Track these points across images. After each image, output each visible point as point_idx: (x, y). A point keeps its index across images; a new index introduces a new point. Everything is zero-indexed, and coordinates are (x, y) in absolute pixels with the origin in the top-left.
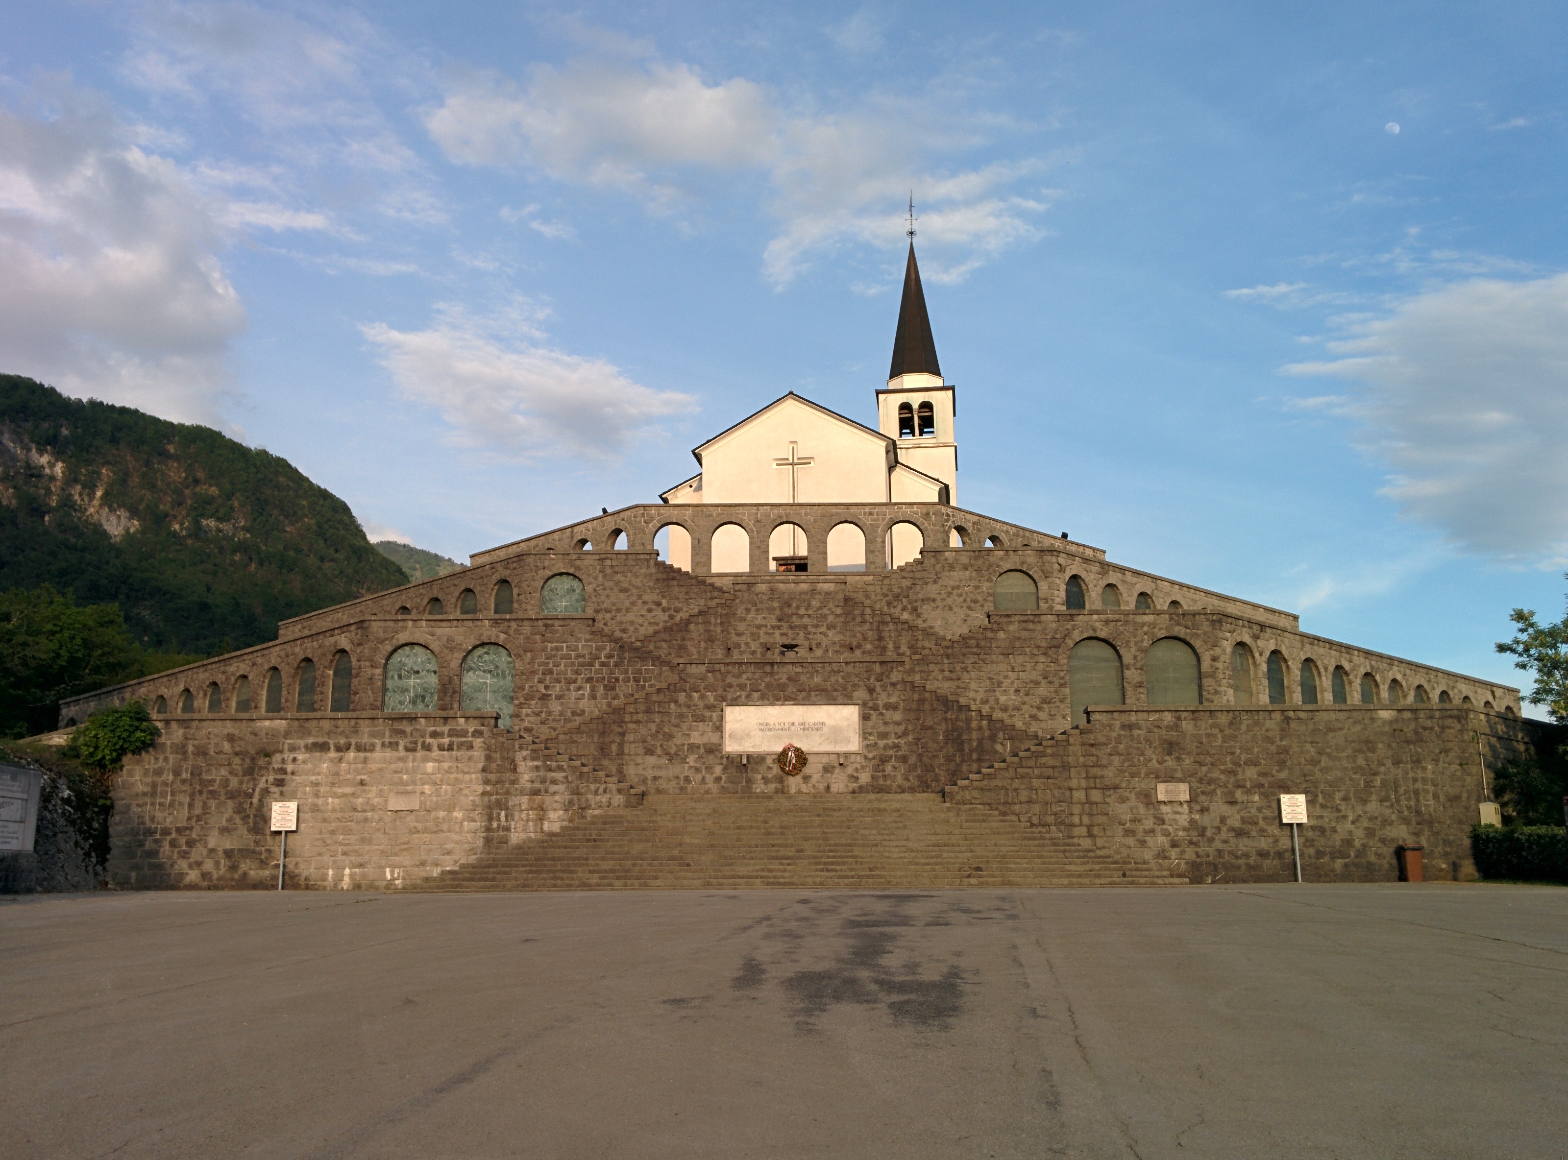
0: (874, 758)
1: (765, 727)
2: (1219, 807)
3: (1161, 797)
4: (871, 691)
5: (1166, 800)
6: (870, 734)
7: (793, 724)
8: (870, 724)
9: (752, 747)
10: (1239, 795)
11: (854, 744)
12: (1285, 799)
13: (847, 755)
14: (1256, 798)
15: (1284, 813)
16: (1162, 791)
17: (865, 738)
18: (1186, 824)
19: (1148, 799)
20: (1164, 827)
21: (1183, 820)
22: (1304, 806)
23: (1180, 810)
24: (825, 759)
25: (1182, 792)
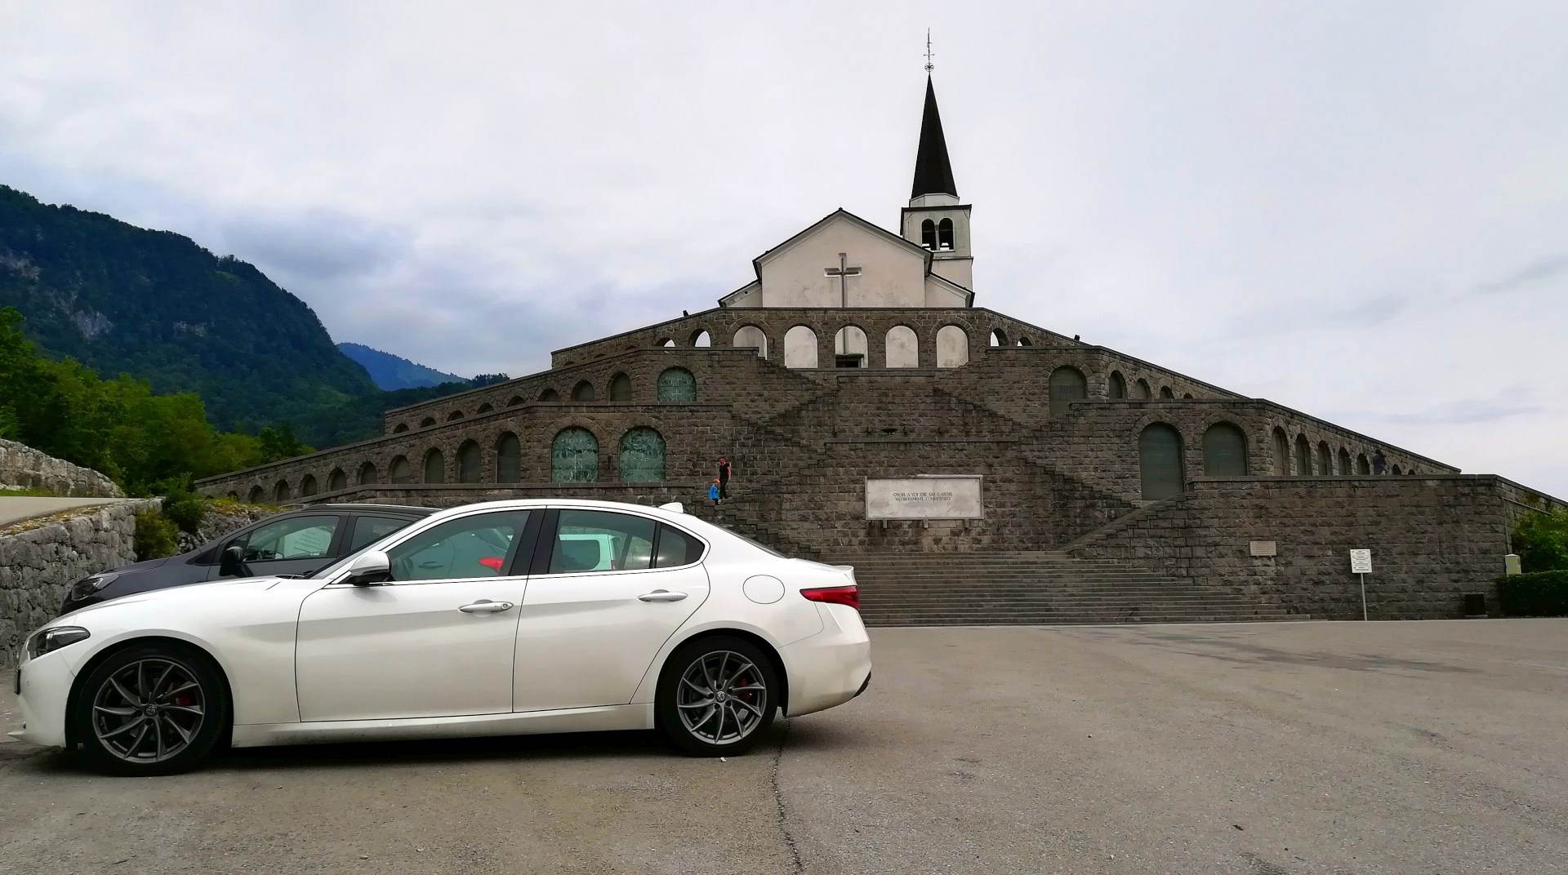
0: (994, 523)
1: (900, 497)
2: (1300, 562)
3: (1253, 553)
4: (990, 466)
5: (1258, 555)
6: (990, 503)
7: (925, 494)
8: (990, 494)
9: (891, 514)
10: (1316, 551)
11: (975, 511)
12: (1354, 553)
13: (971, 520)
14: (1330, 553)
15: (1353, 565)
16: (1256, 548)
17: (986, 507)
18: (1273, 575)
19: (1243, 554)
20: (1256, 577)
21: (1271, 571)
22: (1369, 559)
23: (1269, 563)
24: (953, 525)
25: (1270, 548)
